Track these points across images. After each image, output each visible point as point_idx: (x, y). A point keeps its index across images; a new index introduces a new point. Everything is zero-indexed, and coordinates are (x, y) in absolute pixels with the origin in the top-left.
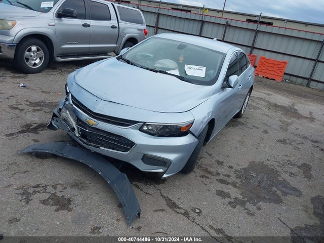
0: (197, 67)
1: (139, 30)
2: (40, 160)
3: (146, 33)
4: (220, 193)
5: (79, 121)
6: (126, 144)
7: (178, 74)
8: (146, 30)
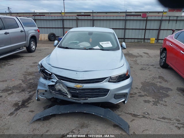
0: (106, 42)
1: (35, 30)
2: (48, 121)
3: (39, 31)
4: (145, 101)
5: (69, 88)
6: (104, 92)
7: (100, 48)
8: (39, 30)
